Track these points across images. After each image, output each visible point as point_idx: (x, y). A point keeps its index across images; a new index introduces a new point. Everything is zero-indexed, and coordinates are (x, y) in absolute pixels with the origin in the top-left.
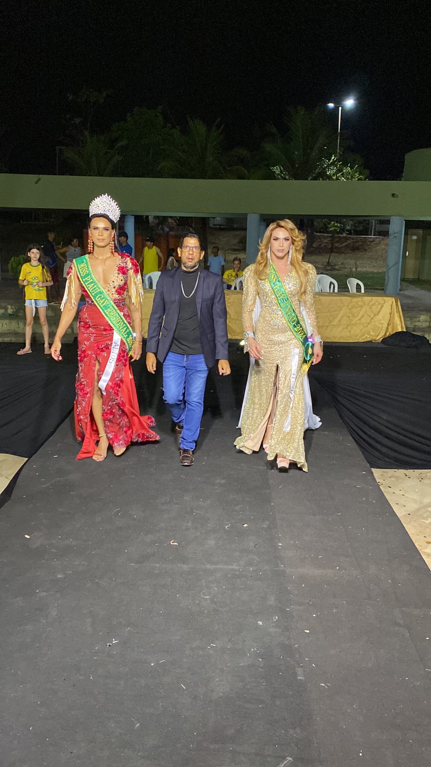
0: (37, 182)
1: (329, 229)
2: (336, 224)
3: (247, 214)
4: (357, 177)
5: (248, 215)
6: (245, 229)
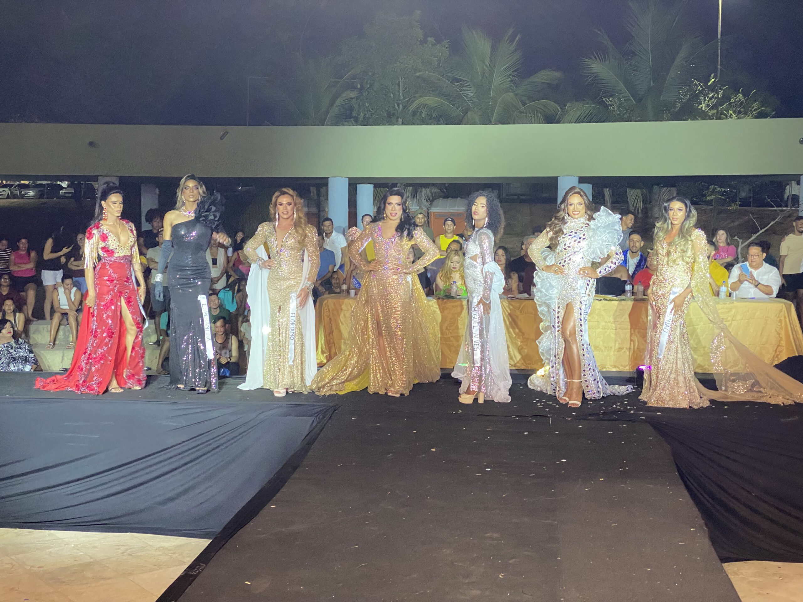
0: (222, 136)
5: (559, 178)
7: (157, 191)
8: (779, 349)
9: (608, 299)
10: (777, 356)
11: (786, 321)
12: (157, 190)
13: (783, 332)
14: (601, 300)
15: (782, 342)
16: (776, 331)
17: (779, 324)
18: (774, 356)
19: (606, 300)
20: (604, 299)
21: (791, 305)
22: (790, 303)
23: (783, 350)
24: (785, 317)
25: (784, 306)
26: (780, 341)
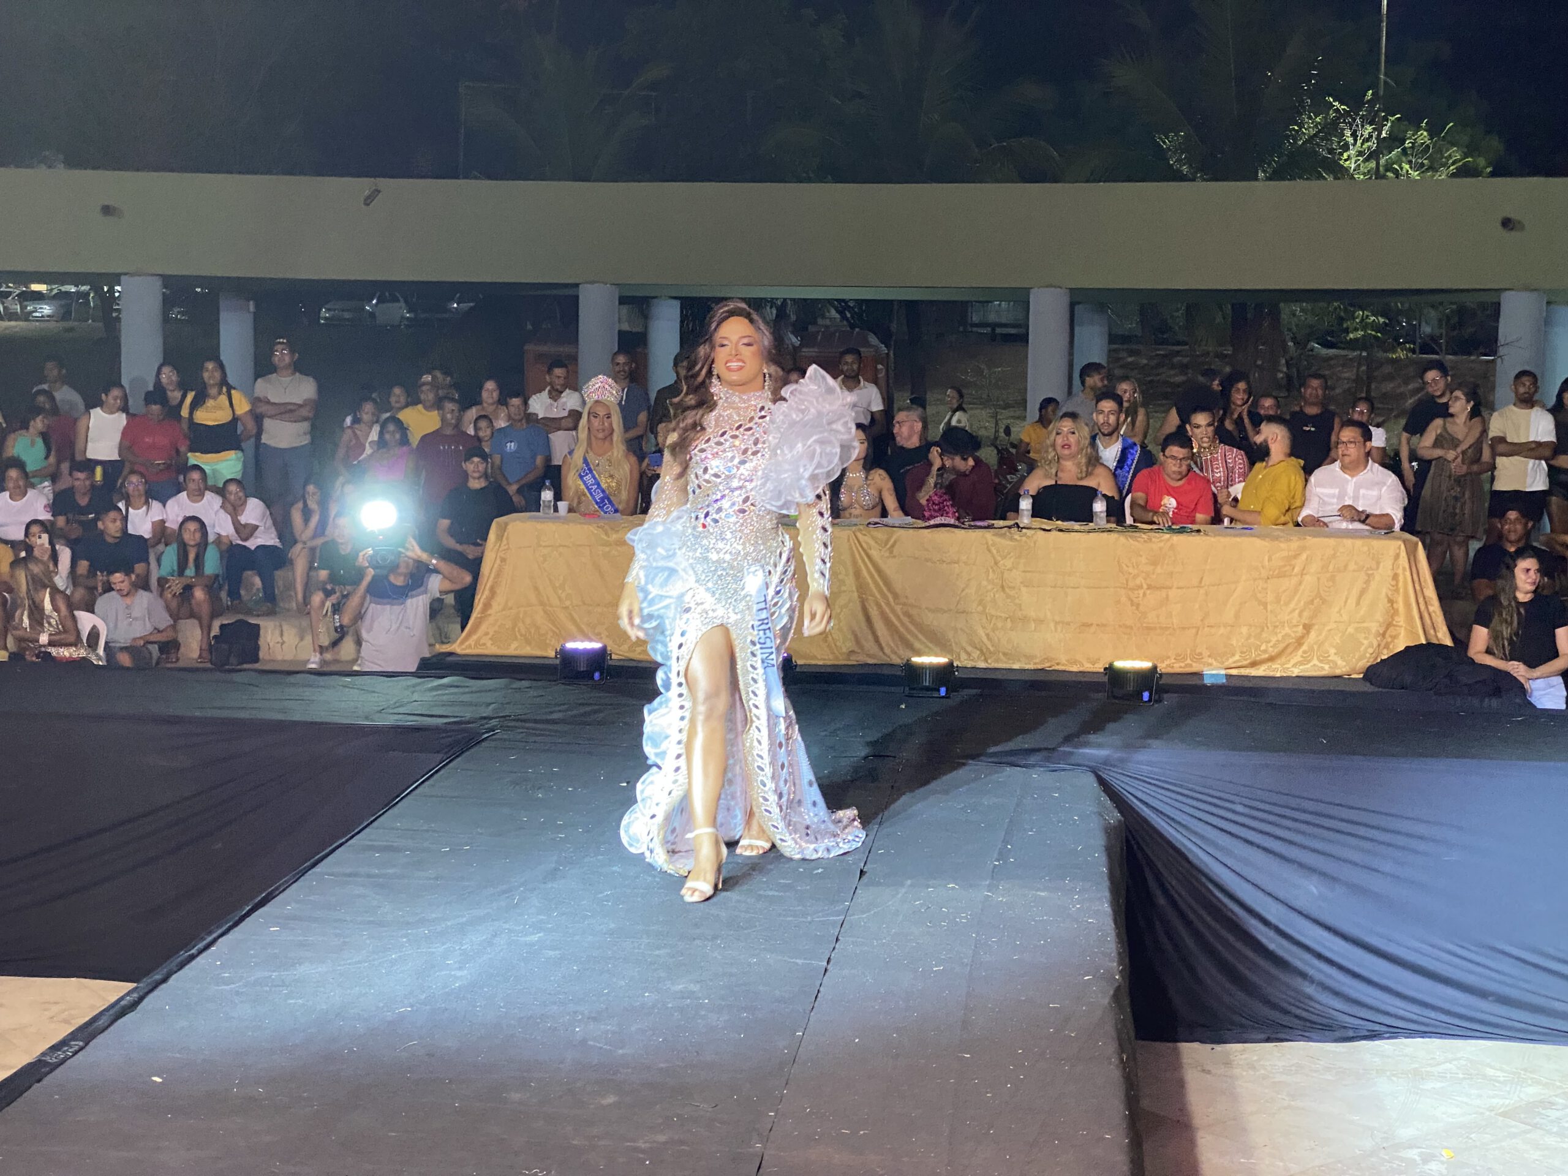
0: (368, 197)
1: (1348, 333)
2: (1373, 318)
3: (1027, 291)
4: (1453, 163)
5: (1032, 290)
6: (1024, 339)
7: (252, 306)
8: (1391, 631)
9: (1063, 528)
10: (1387, 646)
11: (1405, 578)
12: (251, 303)
13: (1400, 600)
14: (1049, 530)
15: (1396, 618)
16: (1387, 596)
17: (1394, 583)
18: (1379, 645)
19: (1061, 530)
20: (1055, 529)
21: (1417, 544)
22: (1414, 539)
23: (1400, 634)
24: (1404, 569)
25: (1403, 547)
26: (1392, 617)
